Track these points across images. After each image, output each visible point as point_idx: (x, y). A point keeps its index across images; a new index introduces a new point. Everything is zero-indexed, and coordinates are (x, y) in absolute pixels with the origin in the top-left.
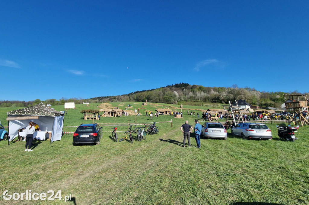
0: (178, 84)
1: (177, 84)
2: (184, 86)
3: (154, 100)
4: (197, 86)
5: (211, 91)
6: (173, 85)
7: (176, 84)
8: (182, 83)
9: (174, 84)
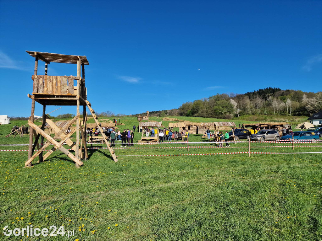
0: (264, 89)
1: (262, 90)
2: (271, 93)
3: (200, 114)
4: (293, 91)
5: (302, 98)
6: (255, 91)
7: (260, 90)
8: (270, 88)
9: (257, 90)
